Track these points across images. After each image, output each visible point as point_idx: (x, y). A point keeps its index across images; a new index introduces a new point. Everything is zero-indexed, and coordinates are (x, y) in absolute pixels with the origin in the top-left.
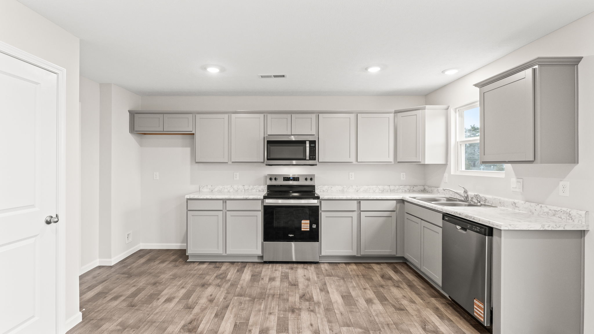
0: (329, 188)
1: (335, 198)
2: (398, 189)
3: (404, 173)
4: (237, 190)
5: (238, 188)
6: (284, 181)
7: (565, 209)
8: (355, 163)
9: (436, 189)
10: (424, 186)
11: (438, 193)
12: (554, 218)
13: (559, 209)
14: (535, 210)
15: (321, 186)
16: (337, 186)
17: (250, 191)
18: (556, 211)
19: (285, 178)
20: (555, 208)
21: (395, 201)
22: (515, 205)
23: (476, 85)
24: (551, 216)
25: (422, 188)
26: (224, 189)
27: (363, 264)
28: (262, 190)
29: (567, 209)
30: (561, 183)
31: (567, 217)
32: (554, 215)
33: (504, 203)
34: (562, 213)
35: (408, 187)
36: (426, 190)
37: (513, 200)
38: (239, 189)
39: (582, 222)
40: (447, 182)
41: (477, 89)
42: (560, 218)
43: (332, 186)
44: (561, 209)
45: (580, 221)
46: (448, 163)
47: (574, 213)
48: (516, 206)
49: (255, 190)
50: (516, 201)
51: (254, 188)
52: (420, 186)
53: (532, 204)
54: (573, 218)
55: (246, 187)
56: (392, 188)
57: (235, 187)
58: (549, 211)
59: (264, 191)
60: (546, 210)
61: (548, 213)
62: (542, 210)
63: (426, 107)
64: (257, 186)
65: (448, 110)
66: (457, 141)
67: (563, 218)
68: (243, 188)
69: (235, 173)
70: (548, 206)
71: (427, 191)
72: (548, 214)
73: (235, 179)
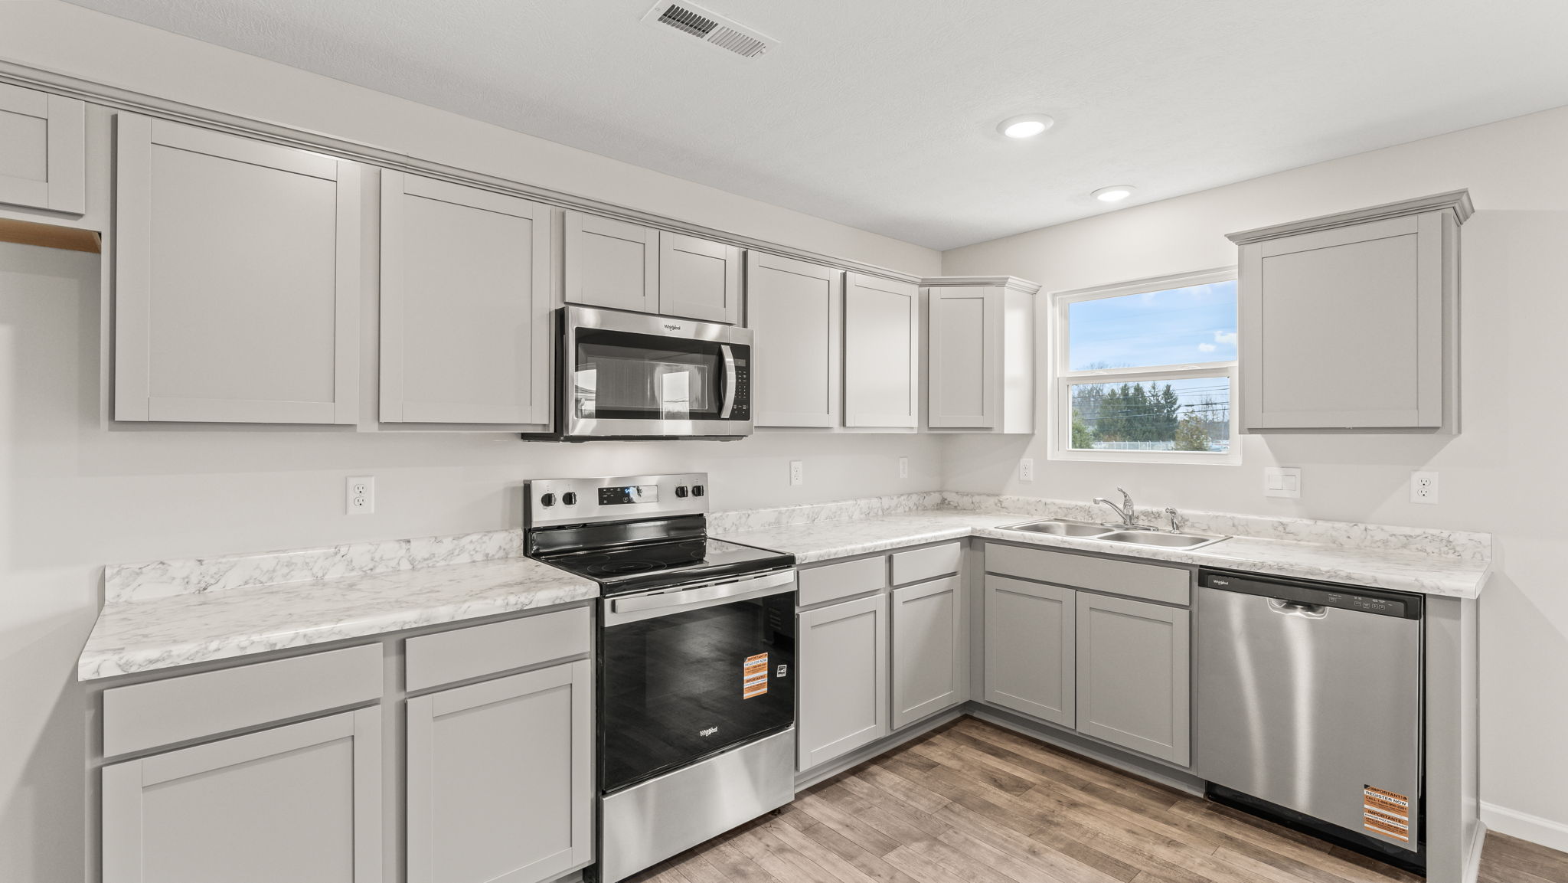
0: (740, 518)
1: (835, 554)
2: (897, 505)
3: (906, 460)
4: (371, 566)
5: (377, 558)
6: (601, 503)
7: (1436, 532)
8: (837, 429)
9: (992, 500)
10: (940, 492)
11: (999, 511)
12: (1406, 552)
13: (1418, 531)
14: (1349, 537)
15: (718, 515)
16: (762, 510)
17: (443, 563)
18: (1411, 536)
19: (605, 493)
20: (1407, 531)
21: (958, 544)
22: (1285, 529)
23: (1231, 237)
24: (1395, 549)
25: (936, 498)
26: (285, 570)
27: (896, 757)
28: (501, 554)
29: (1439, 531)
30: (1416, 477)
31: (1442, 549)
32: (1404, 546)
33: (1247, 525)
34: (1427, 540)
35: (915, 497)
36: (949, 504)
37: (1276, 519)
38: (381, 558)
39: (1482, 556)
40: (1032, 480)
41: (1234, 248)
42: (1421, 551)
43: (750, 512)
44: (1424, 532)
45: (1478, 556)
46: (1036, 432)
47: (1460, 538)
48: (1287, 530)
49: (465, 558)
50: (1284, 520)
51: (462, 550)
52: (934, 492)
53: (1337, 525)
54: (1458, 549)
55: (420, 549)
56: (886, 502)
57: (360, 553)
58: (1390, 538)
59: (507, 554)
60: (1380, 536)
61: (1385, 542)
62: (1369, 537)
63: (1009, 280)
64: (475, 537)
65: (1037, 296)
66: (1058, 376)
67: (1428, 550)
68: (403, 552)
69: (352, 482)
70: (1386, 527)
71: (956, 507)
72: (1387, 545)
73: (353, 510)
